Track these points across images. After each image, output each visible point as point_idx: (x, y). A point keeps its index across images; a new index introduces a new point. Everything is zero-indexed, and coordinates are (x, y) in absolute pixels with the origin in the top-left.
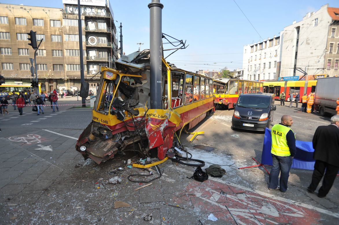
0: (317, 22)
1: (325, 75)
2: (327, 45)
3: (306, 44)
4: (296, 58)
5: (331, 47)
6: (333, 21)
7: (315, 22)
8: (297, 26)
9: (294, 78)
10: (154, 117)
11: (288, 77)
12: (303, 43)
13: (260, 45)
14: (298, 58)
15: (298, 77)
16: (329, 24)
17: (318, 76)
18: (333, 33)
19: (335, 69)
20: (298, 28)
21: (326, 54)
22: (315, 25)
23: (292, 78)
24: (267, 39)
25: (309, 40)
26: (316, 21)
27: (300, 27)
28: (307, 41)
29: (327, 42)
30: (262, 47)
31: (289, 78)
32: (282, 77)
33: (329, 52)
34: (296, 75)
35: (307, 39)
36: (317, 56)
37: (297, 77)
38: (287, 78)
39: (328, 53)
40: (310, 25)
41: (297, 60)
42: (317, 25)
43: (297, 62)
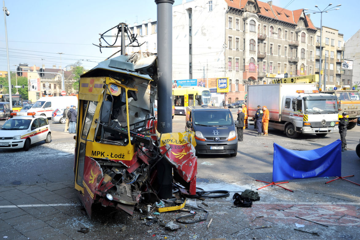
0: (212, 5)
1: (227, 78)
2: (225, 38)
3: (202, 34)
4: (190, 53)
5: (230, 41)
6: (229, 9)
7: (210, 6)
8: (188, 8)
9: (191, 81)
10: (172, 143)
11: (183, 80)
12: (197, 32)
13: (137, 28)
14: (193, 52)
15: (196, 80)
16: (225, 11)
17: (220, 79)
18: (230, 23)
19: (236, 71)
20: (190, 10)
21: (225, 49)
22: (210, 10)
23: (188, 81)
24: (148, 21)
25: (205, 29)
26: (210, 4)
27: (191, 9)
28: (202, 30)
29: (225, 34)
30: (142, 32)
31: (185, 82)
32: (175, 81)
33: (229, 47)
34: (193, 78)
35: (202, 27)
36: (217, 52)
37: (194, 80)
38: (181, 82)
39: (228, 49)
40: (204, 8)
41: (193, 56)
42: (212, 10)
43: (193, 59)
